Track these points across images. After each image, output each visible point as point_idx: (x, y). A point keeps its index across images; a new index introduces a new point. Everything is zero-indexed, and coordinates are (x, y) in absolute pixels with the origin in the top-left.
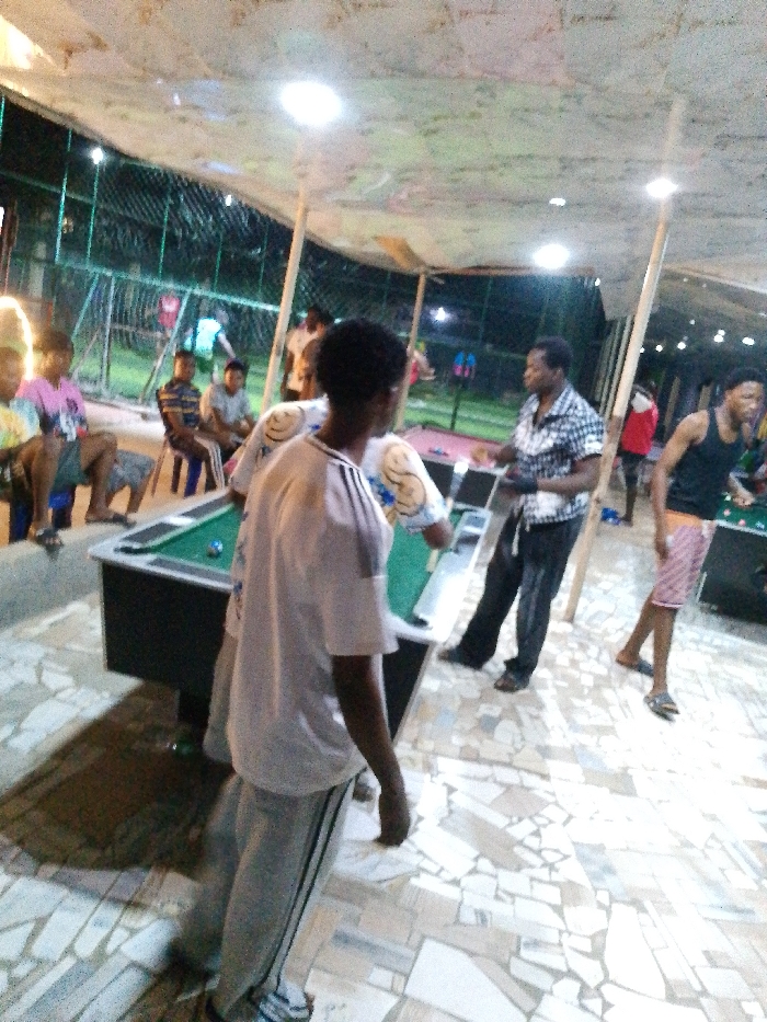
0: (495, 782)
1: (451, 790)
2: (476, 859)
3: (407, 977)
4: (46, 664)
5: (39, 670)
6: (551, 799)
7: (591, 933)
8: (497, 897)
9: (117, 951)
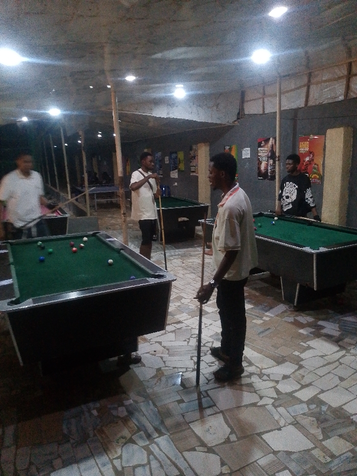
0: (169, 332)
1: (160, 343)
2: (192, 359)
3: (215, 405)
6: (190, 328)
8: (210, 366)
9: (123, 468)
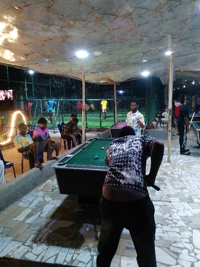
2: (157, 224)
5: (43, 197)
6: (173, 207)
7: (188, 237)
8: (163, 233)
9: (76, 259)
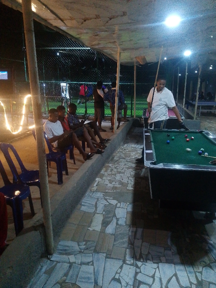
4: (106, 197)
5: (106, 200)
9: (202, 279)
